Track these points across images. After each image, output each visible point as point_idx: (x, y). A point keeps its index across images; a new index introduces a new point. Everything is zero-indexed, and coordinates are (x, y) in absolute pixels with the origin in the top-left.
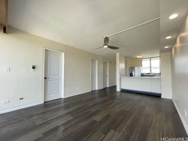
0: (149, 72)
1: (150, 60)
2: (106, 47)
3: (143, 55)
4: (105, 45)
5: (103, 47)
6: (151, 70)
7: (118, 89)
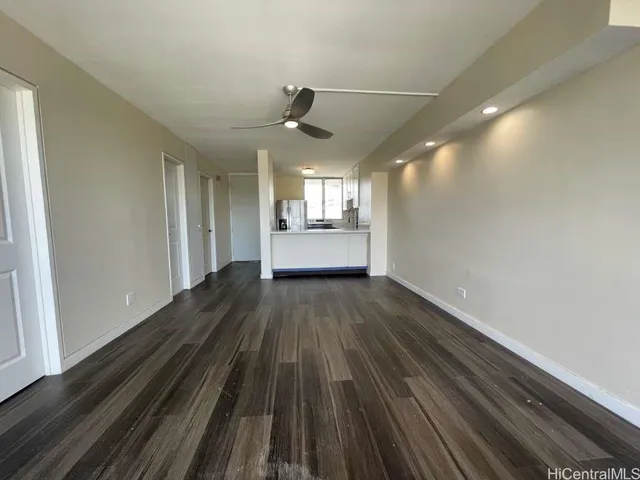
0: (320, 217)
1: (323, 184)
2: (292, 125)
3: (316, 168)
4: (291, 118)
5: (283, 123)
6: (324, 212)
7: (266, 274)
